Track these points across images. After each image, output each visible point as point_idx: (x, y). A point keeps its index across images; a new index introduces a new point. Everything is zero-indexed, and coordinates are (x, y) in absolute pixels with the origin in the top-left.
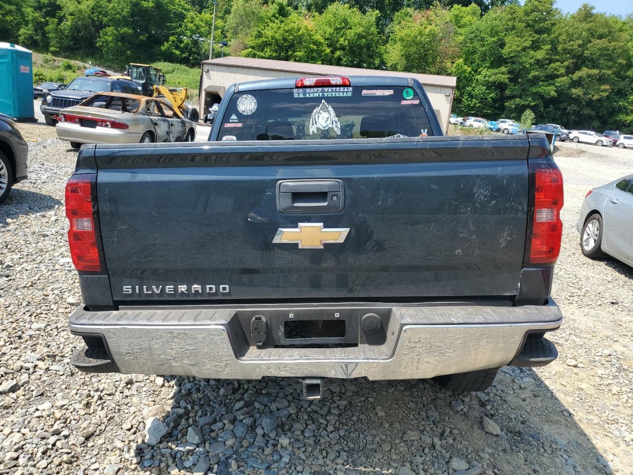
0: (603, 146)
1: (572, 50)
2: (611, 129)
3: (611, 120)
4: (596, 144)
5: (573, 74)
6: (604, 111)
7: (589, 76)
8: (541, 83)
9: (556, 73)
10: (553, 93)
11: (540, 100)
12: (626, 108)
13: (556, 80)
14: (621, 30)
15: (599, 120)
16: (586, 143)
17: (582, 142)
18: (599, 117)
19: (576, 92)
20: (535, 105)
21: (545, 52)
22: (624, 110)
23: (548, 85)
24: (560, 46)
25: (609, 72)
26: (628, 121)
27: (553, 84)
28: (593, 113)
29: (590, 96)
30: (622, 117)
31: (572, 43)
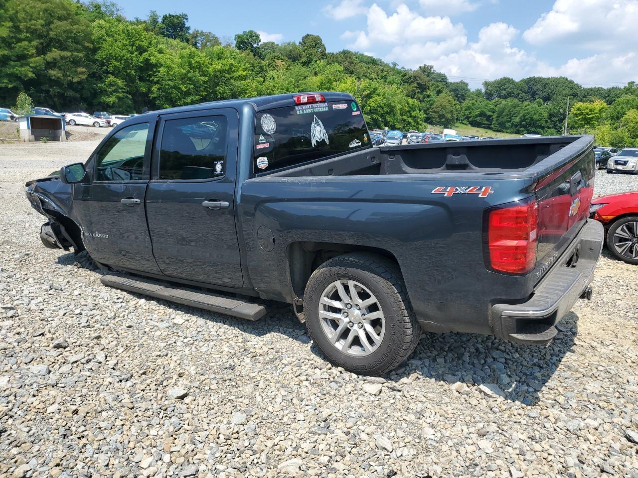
0: (100, 127)
1: (36, 30)
2: (98, 110)
3: (95, 101)
4: (94, 125)
5: (44, 54)
6: (87, 94)
7: (62, 58)
8: (12, 63)
9: (26, 52)
10: (30, 75)
11: (18, 82)
12: (106, 91)
13: (29, 60)
14: (77, 14)
15: (85, 102)
16: (83, 125)
17: (78, 125)
18: (84, 100)
19: (54, 73)
20: (14, 87)
21: (8, 29)
22: (104, 92)
23: (22, 66)
24: (22, 24)
25: (81, 55)
26: (112, 103)
27: (28, 65)
28: (78, 95)
29: (69, 78)
30: (105, 99)
31: (33, 22)
